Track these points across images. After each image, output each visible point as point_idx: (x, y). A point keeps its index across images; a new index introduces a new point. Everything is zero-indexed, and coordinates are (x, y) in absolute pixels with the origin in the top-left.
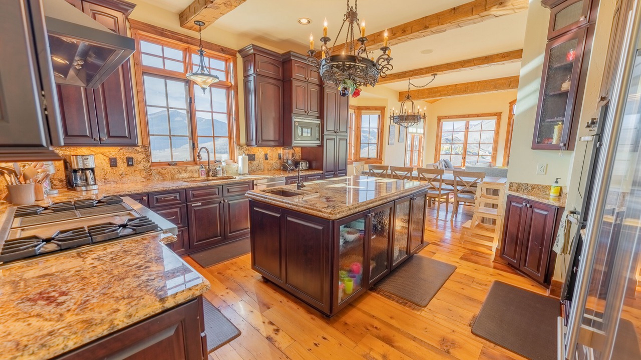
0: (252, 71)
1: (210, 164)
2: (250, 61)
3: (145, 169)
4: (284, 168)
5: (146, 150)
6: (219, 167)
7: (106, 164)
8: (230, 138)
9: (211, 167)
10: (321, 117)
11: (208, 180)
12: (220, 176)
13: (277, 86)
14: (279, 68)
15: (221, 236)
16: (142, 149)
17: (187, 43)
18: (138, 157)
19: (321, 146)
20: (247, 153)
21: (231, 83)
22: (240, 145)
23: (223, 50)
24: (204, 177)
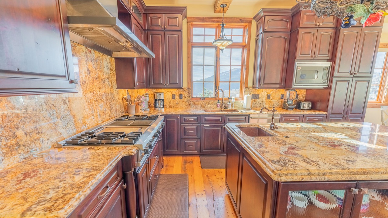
0: (261, 31)
1: (223, 100)
2: (261, 23)
3: (188, 101)
4: (284, 107)
5: (189, 90)
6: (230, 102)
7: (171, 97)
8: (241, 82)
9: (224, 102)
10: (333, 59)
11: (221, 111)
12: (230, 108)
13: (284, 38)
14: (287, 22)
15: (220, 149)
16: (187, 90)
17: (217, 22)
18: (185, 94)
19: (329, 88)
20: (252, 93)
21: (245, 43)
22: (247, 87)
23: (241, 20)
24: (219, 108)
